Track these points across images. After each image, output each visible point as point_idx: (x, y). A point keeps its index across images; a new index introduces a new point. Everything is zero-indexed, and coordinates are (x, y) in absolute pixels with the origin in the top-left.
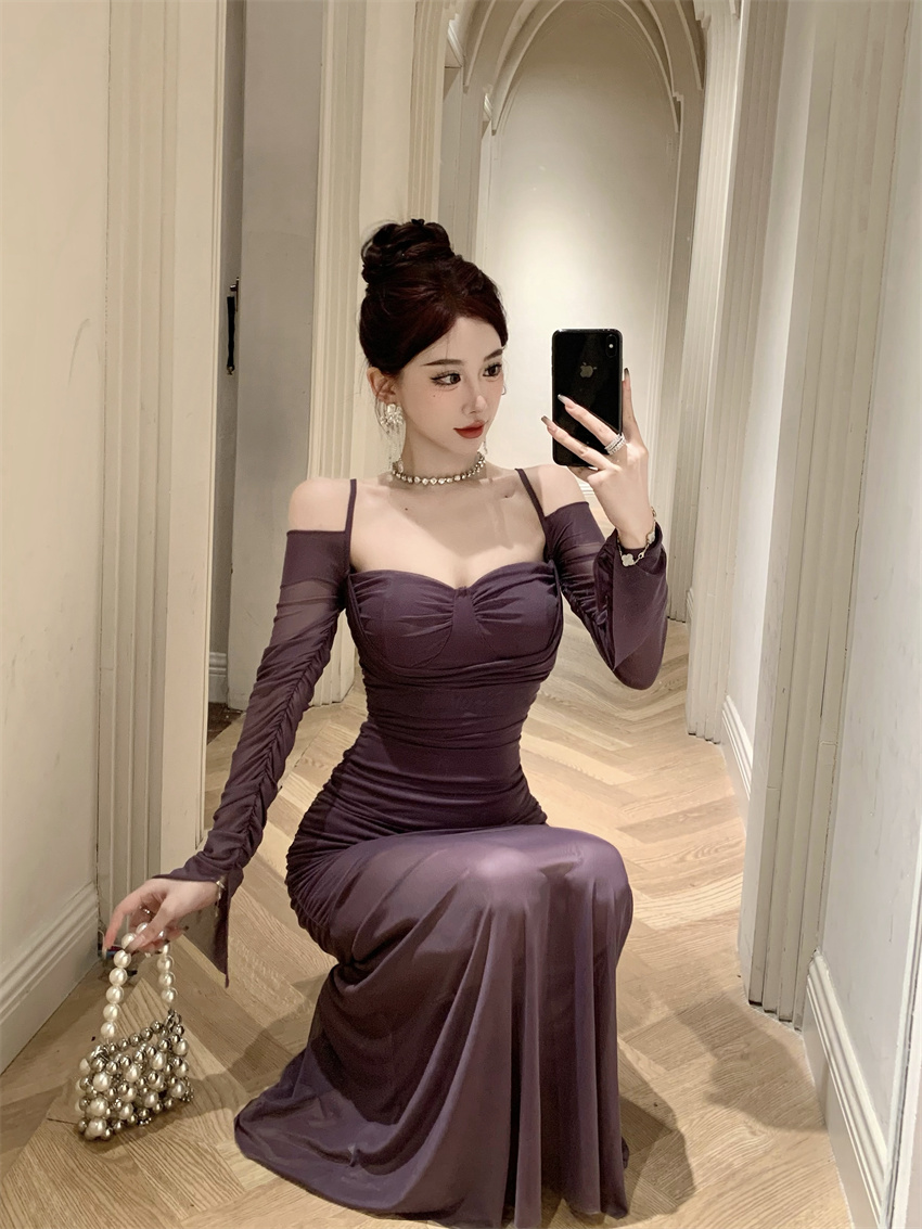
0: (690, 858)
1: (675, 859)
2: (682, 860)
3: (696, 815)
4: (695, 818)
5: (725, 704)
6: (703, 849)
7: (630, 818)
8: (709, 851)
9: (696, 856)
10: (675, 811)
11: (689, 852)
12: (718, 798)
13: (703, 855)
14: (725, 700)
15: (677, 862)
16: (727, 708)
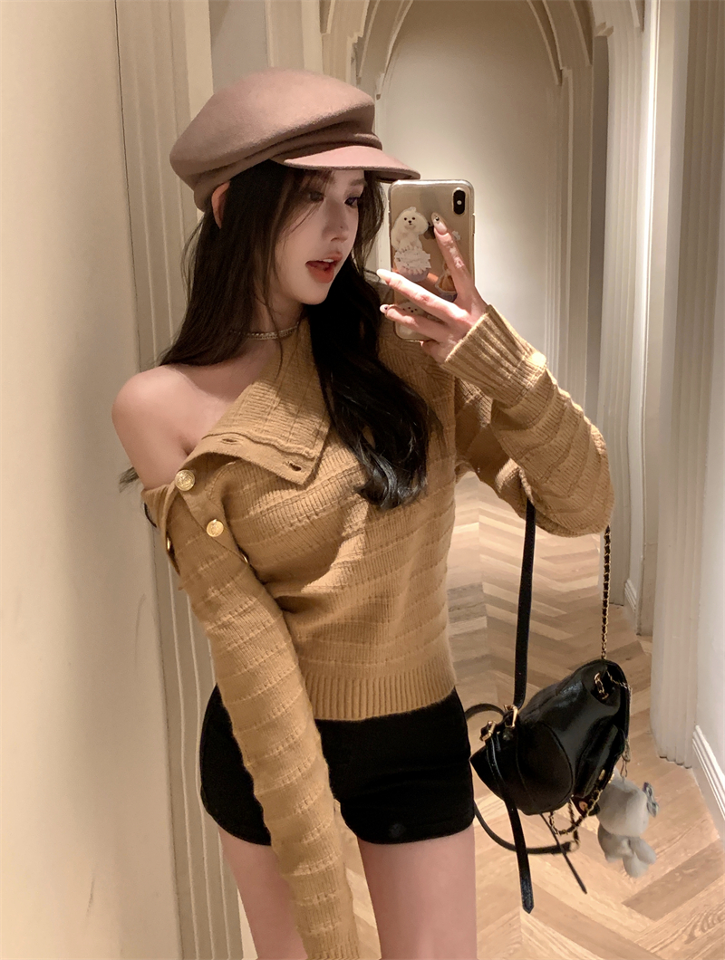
0: (698, 933)
1: (685, 937)
2: (692, 937)
3: (691, 871)
4: (691, 875)
5: (694, 733)
6: (707, 918)
7: (634, 886)
8: (713, 921)
9: (703, 930)
10: (670, 869)
11: (695, 927)
12: (705, 845)
13: (709, 928)
14: (695, 730)
15: (687, 942)
16: (696, 737)
